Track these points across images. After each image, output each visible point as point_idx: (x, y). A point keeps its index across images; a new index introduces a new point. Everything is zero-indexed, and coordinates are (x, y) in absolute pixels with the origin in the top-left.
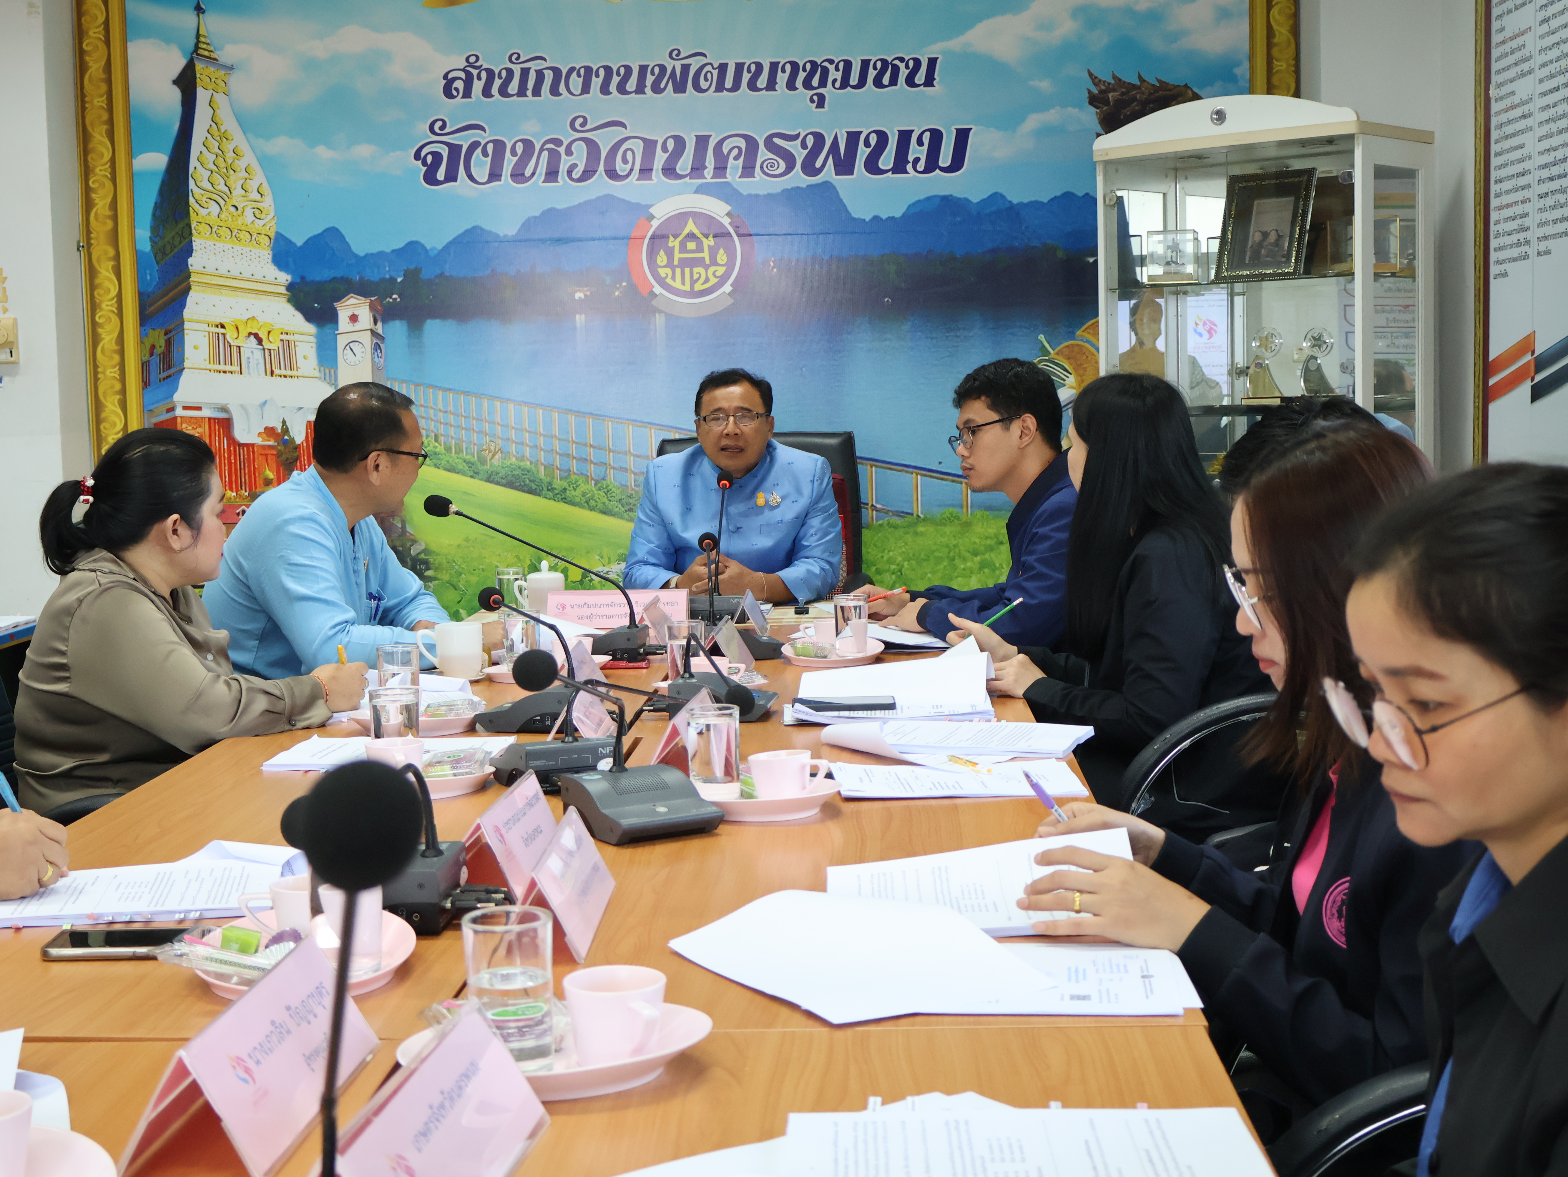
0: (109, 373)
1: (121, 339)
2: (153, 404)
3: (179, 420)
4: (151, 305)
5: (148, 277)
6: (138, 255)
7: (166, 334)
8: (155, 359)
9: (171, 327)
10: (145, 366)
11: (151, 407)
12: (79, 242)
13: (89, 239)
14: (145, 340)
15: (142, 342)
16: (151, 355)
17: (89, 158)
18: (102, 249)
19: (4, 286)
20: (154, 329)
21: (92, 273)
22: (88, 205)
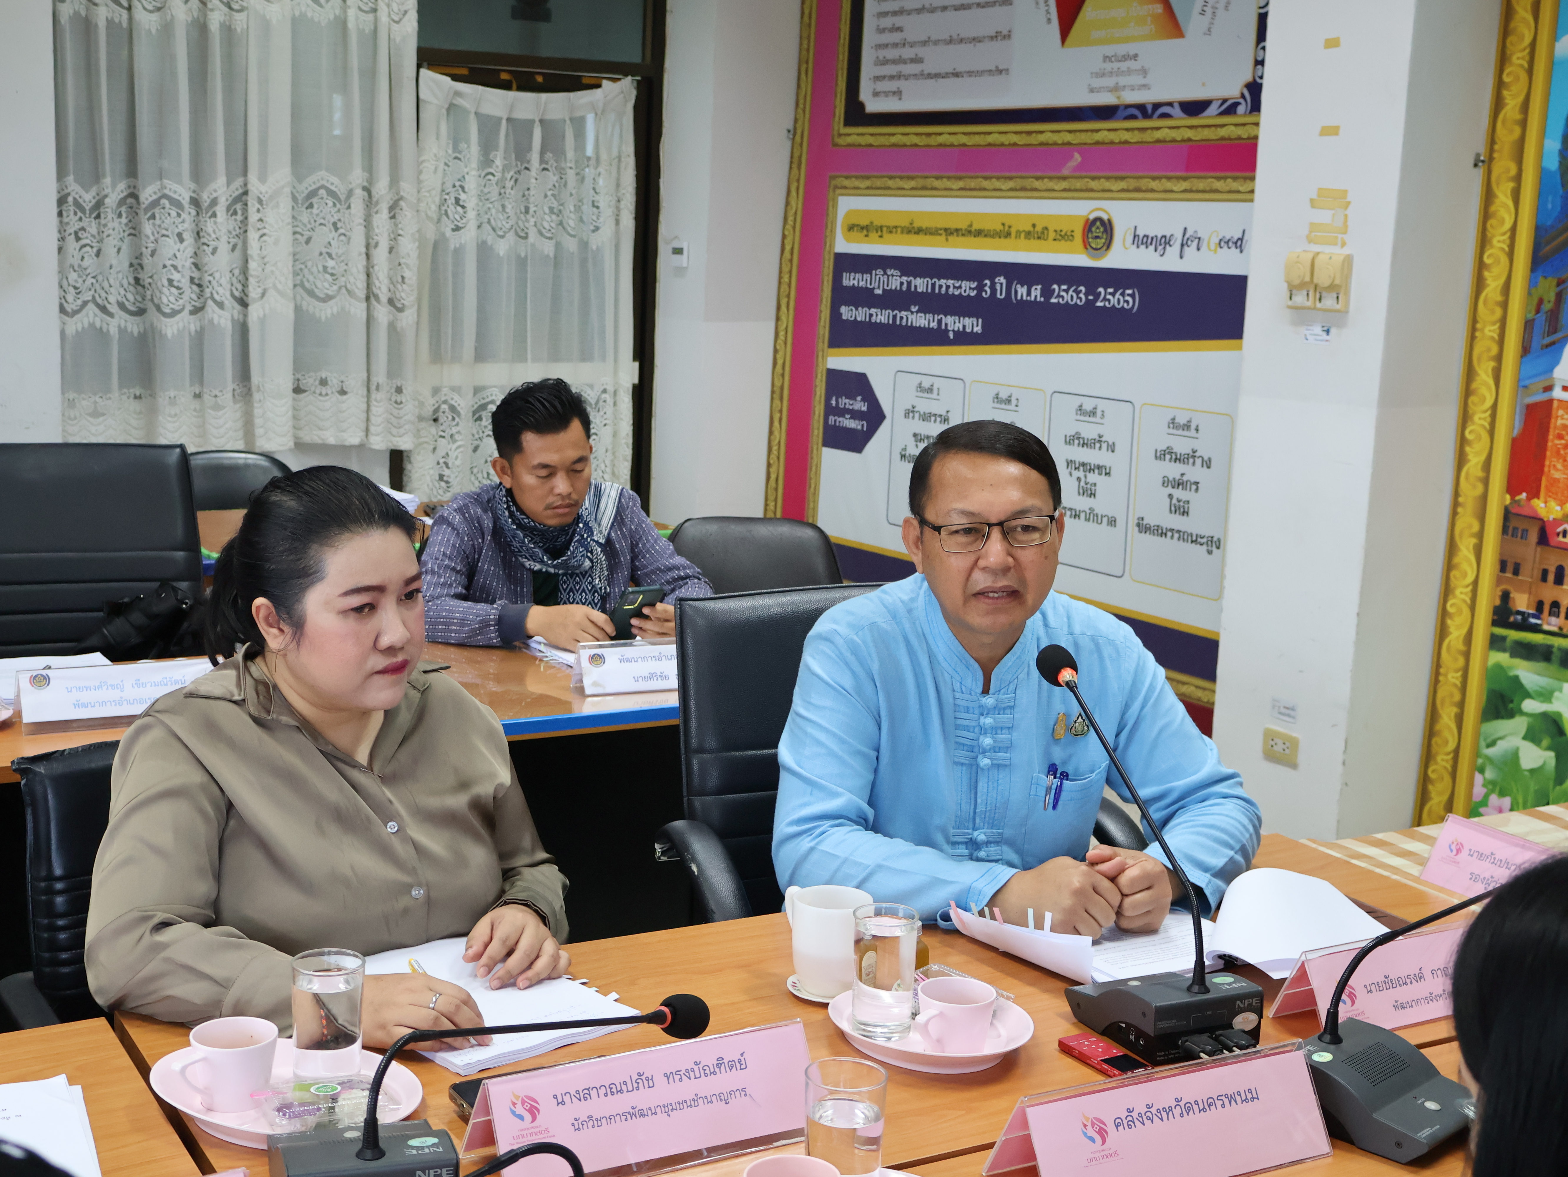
0: (1489, 331)
1: (1506, 289)
2: (1530, 378)
3: (1555, 404)
4: (1548, 243)
5: (1550, 206)
6: (1543, 174)
7: (1558, 285)
8: (1542, 318)
9: (1564, 277)
10: (1528, 325)
11: (1527, 383)
12: (1478, 155)
13: (1492, 151)
14: (1533, 291)
15: (1529, 294)
16: (1538, 311)
17: (1508, 41)
18: (1504, 165)
19: (1347, 212)
20: (1545, 277)
21: (1488, 197)
22: (1498, 104)
